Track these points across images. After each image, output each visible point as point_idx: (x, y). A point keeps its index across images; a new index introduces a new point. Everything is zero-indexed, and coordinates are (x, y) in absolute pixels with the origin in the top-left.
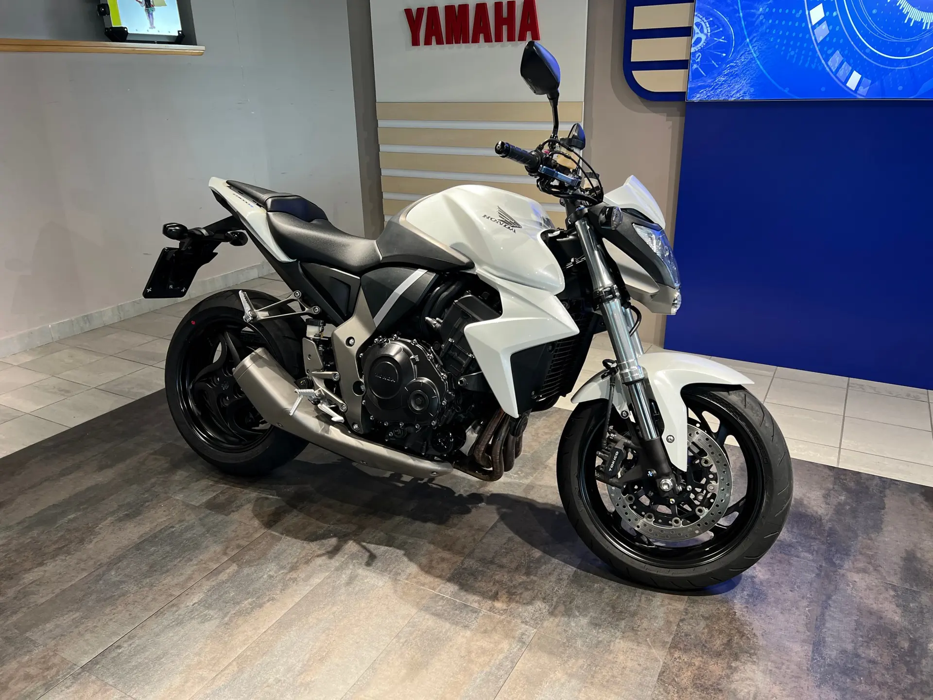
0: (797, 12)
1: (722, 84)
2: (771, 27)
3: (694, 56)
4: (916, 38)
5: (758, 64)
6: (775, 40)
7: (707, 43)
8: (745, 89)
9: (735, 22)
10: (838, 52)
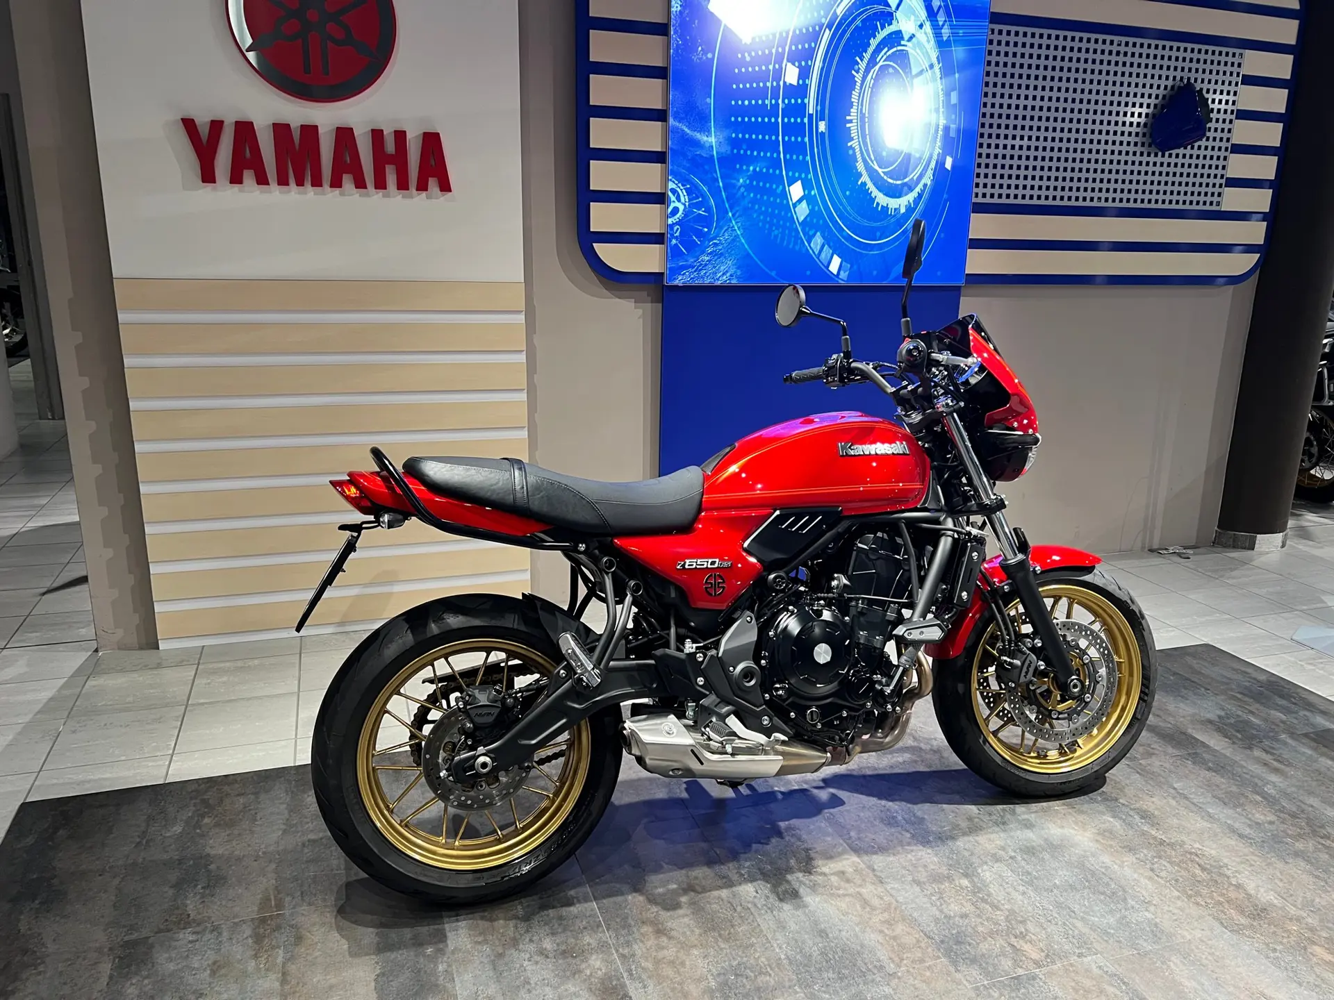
0: (778, 187)
1: (706, 265)
2: (753, 201)
3: (672, 229)
4: (885, 223)
5: (742, 244)
6: (758, 216)
7: (686, 214)
8: (731, 271)
9: (715, 192)
10: (818, 234)
